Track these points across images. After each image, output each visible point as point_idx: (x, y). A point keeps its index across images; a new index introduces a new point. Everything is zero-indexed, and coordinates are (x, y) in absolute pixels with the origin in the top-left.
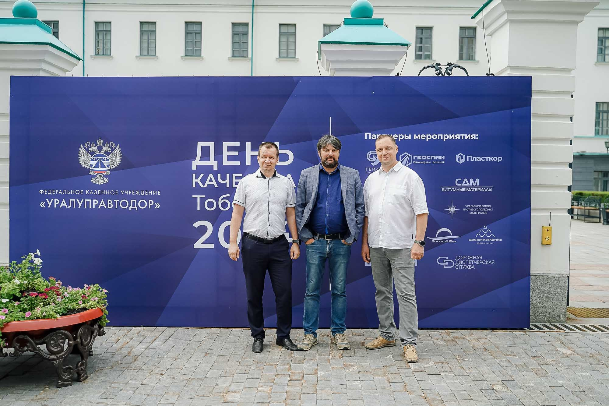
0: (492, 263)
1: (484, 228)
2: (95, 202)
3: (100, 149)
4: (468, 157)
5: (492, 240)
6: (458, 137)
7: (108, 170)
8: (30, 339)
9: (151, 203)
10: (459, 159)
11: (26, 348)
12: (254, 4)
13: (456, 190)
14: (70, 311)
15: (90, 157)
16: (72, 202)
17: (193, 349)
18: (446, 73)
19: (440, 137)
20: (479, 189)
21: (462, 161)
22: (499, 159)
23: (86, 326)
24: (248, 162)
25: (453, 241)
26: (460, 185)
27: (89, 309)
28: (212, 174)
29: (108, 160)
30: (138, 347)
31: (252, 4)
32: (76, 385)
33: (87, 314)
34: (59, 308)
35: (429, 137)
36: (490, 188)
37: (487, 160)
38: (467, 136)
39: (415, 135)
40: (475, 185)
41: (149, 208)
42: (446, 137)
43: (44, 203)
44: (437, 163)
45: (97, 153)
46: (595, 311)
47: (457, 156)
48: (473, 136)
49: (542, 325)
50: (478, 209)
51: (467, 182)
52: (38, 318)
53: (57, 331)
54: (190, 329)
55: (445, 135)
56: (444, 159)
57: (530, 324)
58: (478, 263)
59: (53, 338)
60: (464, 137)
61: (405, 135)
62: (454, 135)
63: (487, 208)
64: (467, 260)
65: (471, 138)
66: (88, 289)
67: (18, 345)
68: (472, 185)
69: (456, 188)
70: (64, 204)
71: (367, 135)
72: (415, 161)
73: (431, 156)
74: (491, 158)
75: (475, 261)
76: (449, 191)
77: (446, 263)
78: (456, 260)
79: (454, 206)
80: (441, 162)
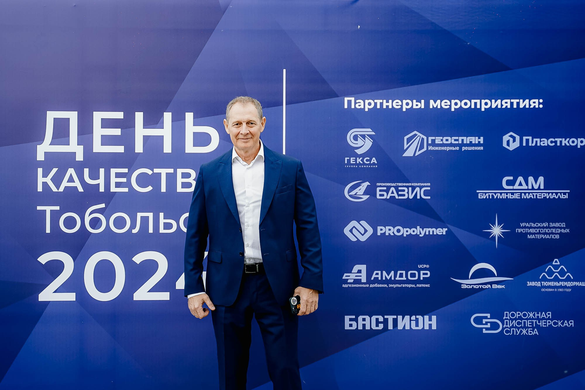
0: (569, 325)
1: (554, 263)
4: (525, 138)
5: (569, 284)
6: (506, 105)
10: (508, 142)
13: (504, 196)
19: (476, 103)
20: (544, 195)
21: (513, 146)
22: (579, 142)
24: (139, 148)
25: (500, 287)
26: (511, 187)
28: (73, 169)
35: (456, 104)
36: (565, 194)
37: (558, 144)
38: (523, 102)
39: (431, 101)
40: (536, 187)
42: (486, 104)
44: (470, 149)
47: (506, 138)
48: (534, 103)
50: (542, 231)
51: (523, 183)
55: (483, 101)
56: (482, 142)
58: (544, 325)
60: (518, 104)
61: (414, 101)
62: (499, 101)
63: (559, 228)
64: (524, 319)
65: (530, 105)
68: (531, 188)
69: (504, 193)
71: (348, 101)
72: (431, 146)
73: (459, 137)
74: (565, 140)
75: (539, 322)
76: (491, 198)
77: (487, 325)
78: (506, 319)
79: (499, 224)
80: (476, 148)
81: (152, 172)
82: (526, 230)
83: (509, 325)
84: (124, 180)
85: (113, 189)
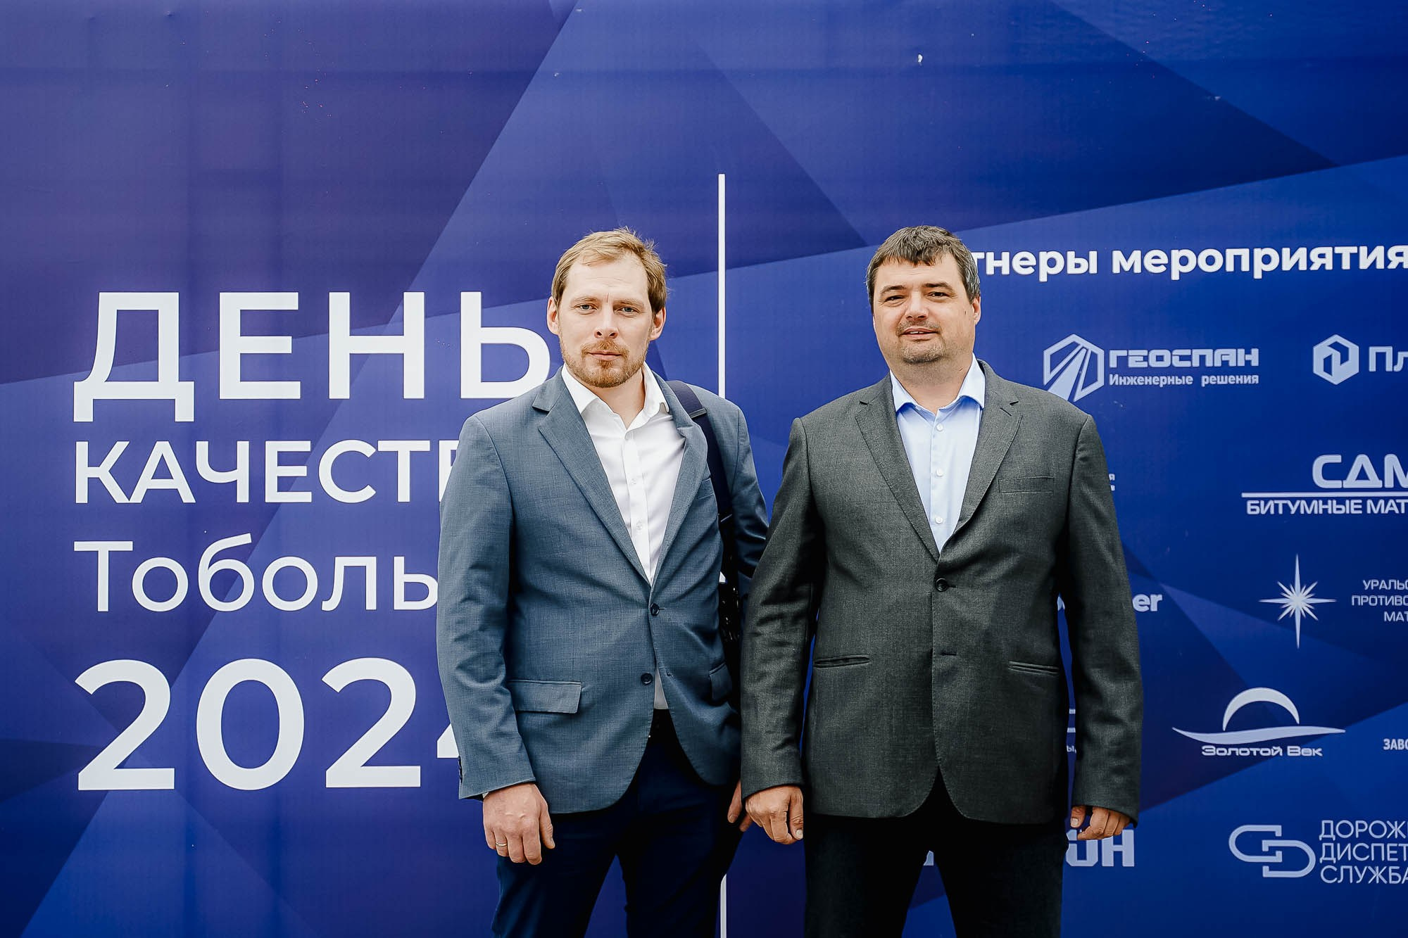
4: (1373, 351)
6: (1322, 261)
10: (1328, 363)
13: (1317, 507)
19: (1237, 259)
21: (1342, 372)
24: (340, 387)
25: (1308, 752)
26: (1336, 484)
28: (168, 442)
35: (1184, 261)
38: (1369, 253)
39: (1115, 253)
40: (1405, 483)
44: (1221, 380)
47: (1321, 351)
48: (1399, 254)
51: (1370, 471)
55: (1259, 253)
56: (1255, 363)
60: (1355, 258)
61: (1071, 255)
62: (1302, 251)
64: (1377, 841)
65: (1388, 261)
68: (1392, 485)
69: (1318, 499)
72: (1117, 376)
73: (1194, 351)
76: (1281, 512)
77: (1274, 855)
78: (1325, 840)
79: (1305, 583)
80: (1240, 379)
81: (374, 450)
82: (1379, 599)
83: (1336, 856)
84: (301, 471)
85: (272, 495)
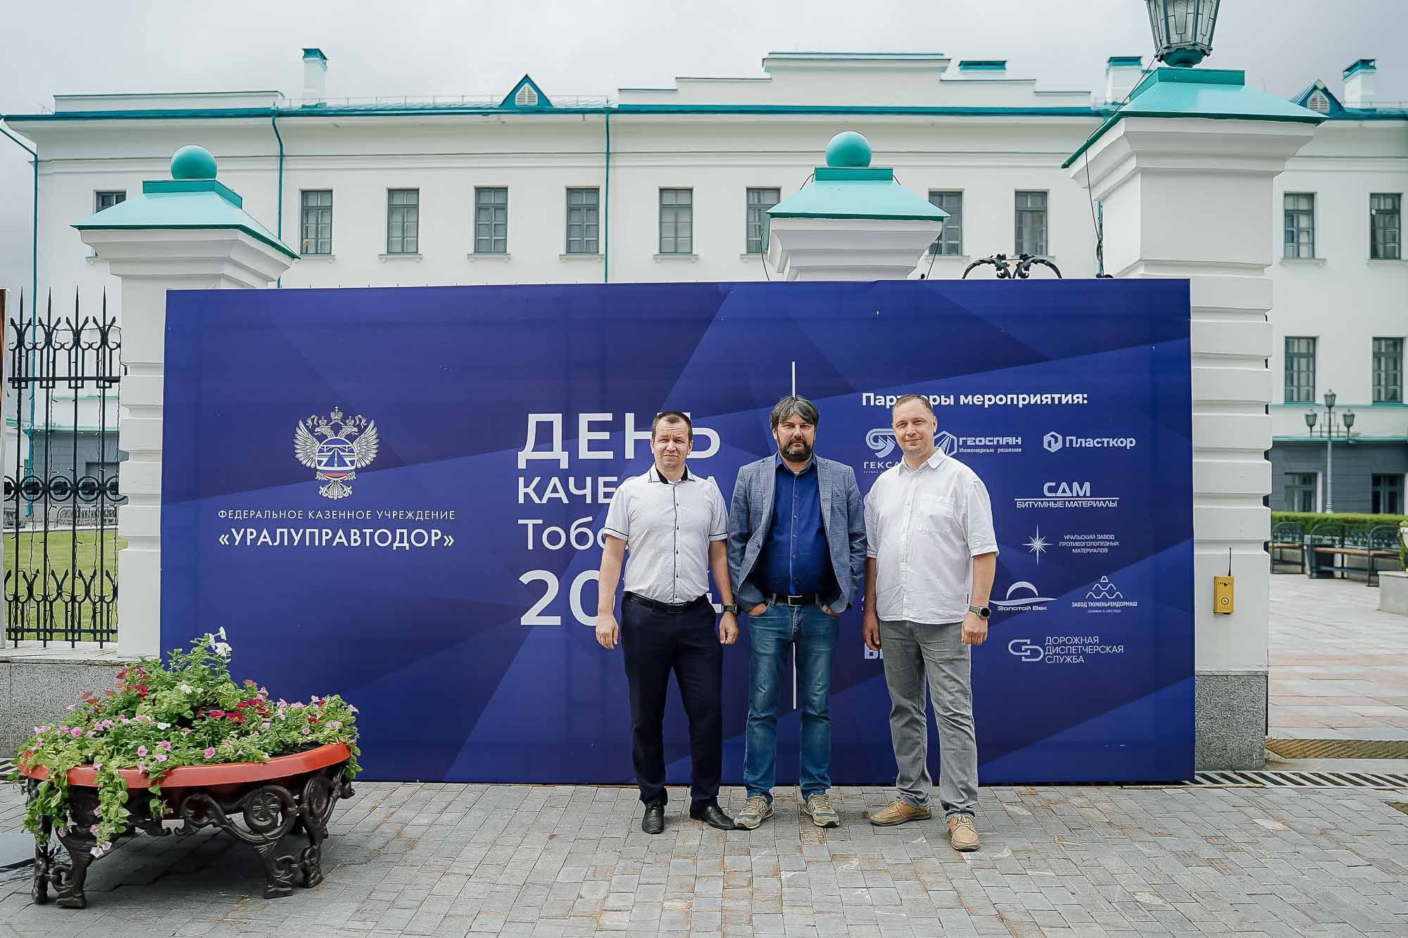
0: (1118, 650)
1: (1102, 581)
2: (327, 534)
3: (336, 429)
4: (1068, 438)
5: (1118, 604)
6: (1047, 400)
7: (351, 471)
8: (213, 802)
9: (436, 535)
10: (1049, 443)
11: (206, 820)
12: (610, 151)
13: (1046, 505)
14: (287, 749)
15: (318, 446)
16: (282, 534)
17: (523, 825)
18: (1017, 275)
19: (1012, 399)
20: (1090, 503)
21: (1055, 447)
22: (1128, 442)
23: (319, 777)
24: (630, 453)
25: (1041, 608)
26: (1054, 495)
27: (323, 745)
28: (557, 477)
29: (352, 451)
30: (414, 822)
31: (606, 151)
32: (301, 895)
33: (321, 754)
34: (267, 741)
35: (990, 400)
36: (1113, 501)
37: (1106, 445)
38: (1066, 397)
39: (961, 396)
40: (1081, 494)
41: (433, 545)
42: (1024, 399)
43: (227, 536)
44: (1006, 450)
45: (331, 436)
46: (1318, 745)
47: (1047, 438)
48: (1078, 398)
49: (1217, 774)
50: (1088, 544)
51: (1067, 490)
52: (227, 761)
53: (265, 787)
54: (514, 787)
55: (1021, 397)
56: (1020, 443)
57: (1196, 772)
58: (1091, 651)
59: (256, 802)
60: (1060, 399)
61: (943, 397)
62: (1038, 396)
63: (1107, 540)
64: (1069, 645)
65: (1073, 401)
66: (320, 706)
67: (190, 813)
68: (1076, 495)
69: (1046, 501)
70: (265, 537)
71: (867, 397)
72: (962, 449)
73: (995, 438)
74: (1113, 440)
75: (1085, 648)
76: (1031, 506)
77: (1027, 652)
78: (1047, 645)
79: (1041, 537)
80: (1014, 450)
85: (601, 500)
